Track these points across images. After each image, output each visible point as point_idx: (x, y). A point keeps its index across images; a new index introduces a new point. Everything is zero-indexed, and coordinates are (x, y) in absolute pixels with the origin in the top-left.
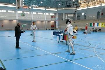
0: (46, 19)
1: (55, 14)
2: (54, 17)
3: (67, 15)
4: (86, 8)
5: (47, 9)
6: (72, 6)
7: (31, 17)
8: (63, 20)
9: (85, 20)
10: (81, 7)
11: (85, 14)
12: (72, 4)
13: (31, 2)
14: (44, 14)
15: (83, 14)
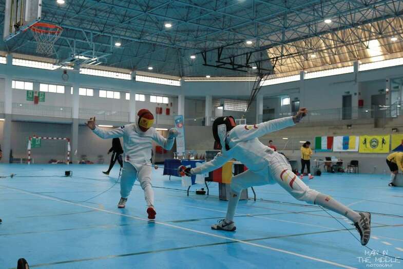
0: (133, 120)
1: (174, 99)
2: (168, 111)
3: (222, 105)
4: (297, 78)
5: (139, 78)
6: (241, 66)
8: (204, 122)
10: (279, 75)
11: (292, 102)
13: (72, 43)
14: (128, 96)
15: (286, 101)
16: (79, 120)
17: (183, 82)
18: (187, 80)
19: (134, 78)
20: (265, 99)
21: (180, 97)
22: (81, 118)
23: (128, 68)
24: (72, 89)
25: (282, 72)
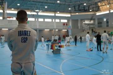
0: (55, 28)
1: (68, 21)
2: (67, 24)
3: (84, 22)
4: (108, 12)
5: (57, 15)
6: (87, 10)
7: (36, 25)
8: (78, 28)
9: (107, 27)
10: (102, 11)
11: (107, 20)
12: (87, 8)
13: (38, 4)
14: (54, 20)
15: (105, 20)
16: (39, 28)
17: (71, 15)
19: (55, 15)
20: (98, 19)
21: (70, 20)
22: (40, 28)
23: (53, 12)
24: (36, 19)
25: (103, 10)
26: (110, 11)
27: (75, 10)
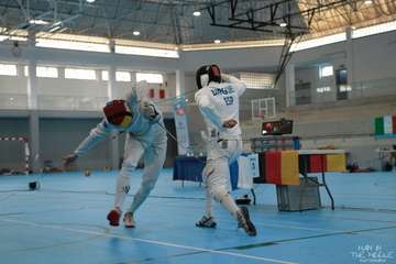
1: (170, 77)
2: (162, 94)
4: (342, 37)
5: (119, 50)
6: (264, 24)
11: (337, 72)
14: (105, 75)
15: (327, 71)
16: (38, 111)
17: (181, 52)
18: (187, 48)
19: (113, 49)
21: (178, 72)
22: (42, 108)
23: (105, 36)
24: (26, 68)
25: (319, 30)
26: (349, 32)
27: (214, 24)
